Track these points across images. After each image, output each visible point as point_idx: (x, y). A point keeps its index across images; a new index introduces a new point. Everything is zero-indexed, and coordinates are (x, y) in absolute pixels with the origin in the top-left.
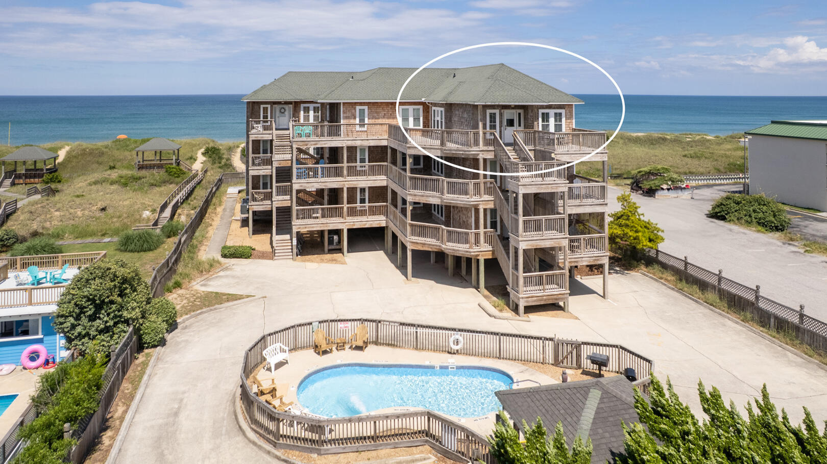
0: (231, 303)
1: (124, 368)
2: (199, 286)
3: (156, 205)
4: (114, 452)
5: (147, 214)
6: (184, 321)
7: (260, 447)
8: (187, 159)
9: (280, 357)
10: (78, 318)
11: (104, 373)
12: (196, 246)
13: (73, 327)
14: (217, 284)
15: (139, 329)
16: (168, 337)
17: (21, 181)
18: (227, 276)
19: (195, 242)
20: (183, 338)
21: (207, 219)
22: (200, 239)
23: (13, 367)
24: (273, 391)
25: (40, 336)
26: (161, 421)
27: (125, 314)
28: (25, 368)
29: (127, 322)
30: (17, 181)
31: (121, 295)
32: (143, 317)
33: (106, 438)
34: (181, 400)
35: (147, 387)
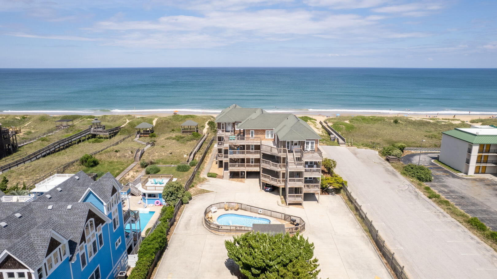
0: (207, 193)
1: (179, 209)
2: (199, 187)
3: (188, 152)
4: (177, 226)
5: (185, 156)
6: (194, 198)
7: (206, 229)
8: (201, 127)
9: (215, 210)
10: (167, 196)
11: (174, 210)
12: (200, 172)
13: (167, 198)
14: (204, 187)
15: (182, 200)
16: (190, 202)
17: (142, 135)
18: (207, 184)
19: (200, 170)
20: (193, 202)
21: (205, 160)
22: (202, 168)
23: (153, 205)
24: (211, 218)
25: (158, 198)
26: (187, 221)
27: (178, 196)
28: (156, 205)
29: (179, 198)
30: (141, 136)
31: (177, 191)
32: (183, 197)
33: (175, 223)
34: (191, 217)
35: (184, 213)
